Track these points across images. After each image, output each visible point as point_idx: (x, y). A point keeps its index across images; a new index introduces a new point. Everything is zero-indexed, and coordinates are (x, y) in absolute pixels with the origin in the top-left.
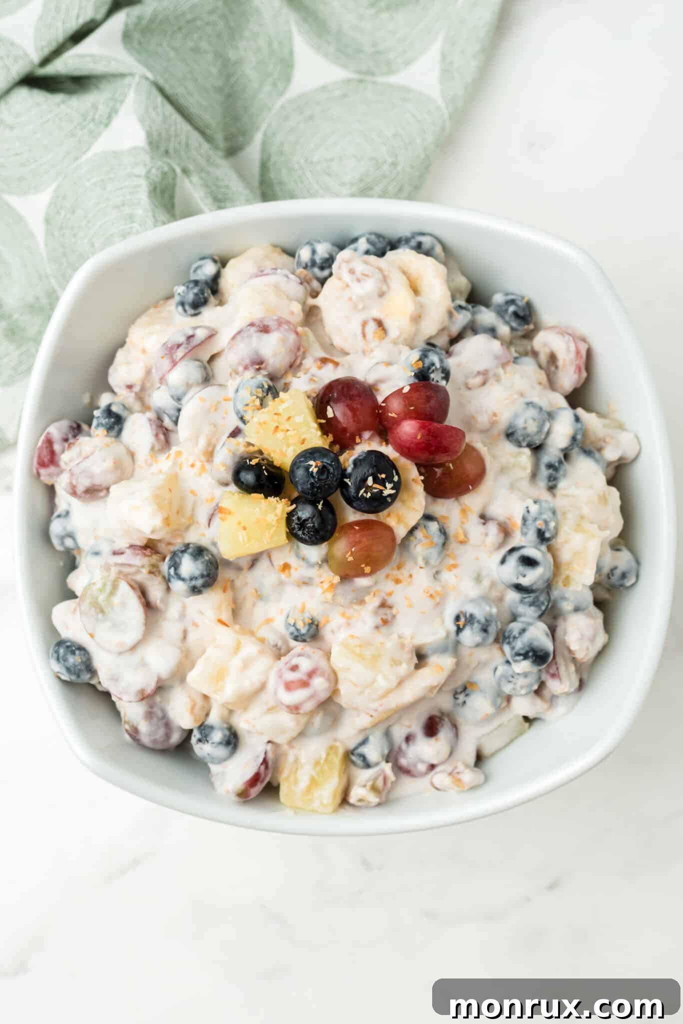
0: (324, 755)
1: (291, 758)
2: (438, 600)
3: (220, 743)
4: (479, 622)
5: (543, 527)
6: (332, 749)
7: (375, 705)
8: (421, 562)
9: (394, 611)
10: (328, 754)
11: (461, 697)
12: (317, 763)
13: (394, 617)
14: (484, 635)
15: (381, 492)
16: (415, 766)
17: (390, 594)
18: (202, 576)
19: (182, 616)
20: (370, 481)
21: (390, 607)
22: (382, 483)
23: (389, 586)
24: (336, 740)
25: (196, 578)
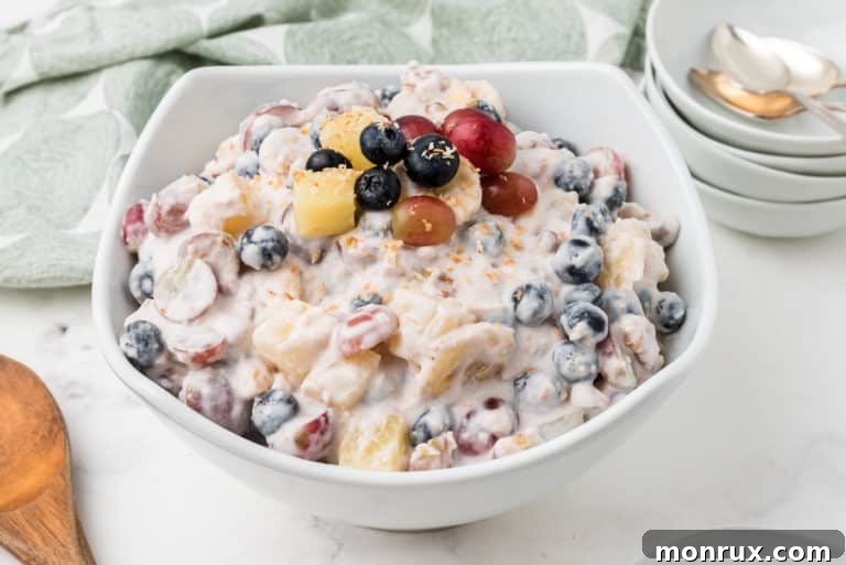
0: (385, 422)
1: (351, 428)
2: (496, 281)
3: (281, 400)
4: (536, 289)
5: (591, 217)
6: (393, 418)
7: (435, 343)
8: (480, 247)
9: (454, 285)
10: (388, 422)
11: (521, 382)
12: (378, 430)
13: (454, 291)
14: (541, 301)
15: (441, 154)
16: (477, 435)
17: (450, 270)
18: (273, 240)
19: (252, 296)
20: (431, 146)
21: (451, 281)
22: (443, 147)
23: (449, 263)
24: (397, 410)
25: (267, 241)
